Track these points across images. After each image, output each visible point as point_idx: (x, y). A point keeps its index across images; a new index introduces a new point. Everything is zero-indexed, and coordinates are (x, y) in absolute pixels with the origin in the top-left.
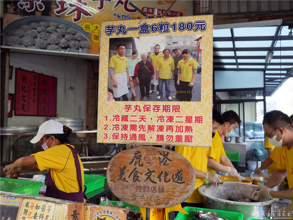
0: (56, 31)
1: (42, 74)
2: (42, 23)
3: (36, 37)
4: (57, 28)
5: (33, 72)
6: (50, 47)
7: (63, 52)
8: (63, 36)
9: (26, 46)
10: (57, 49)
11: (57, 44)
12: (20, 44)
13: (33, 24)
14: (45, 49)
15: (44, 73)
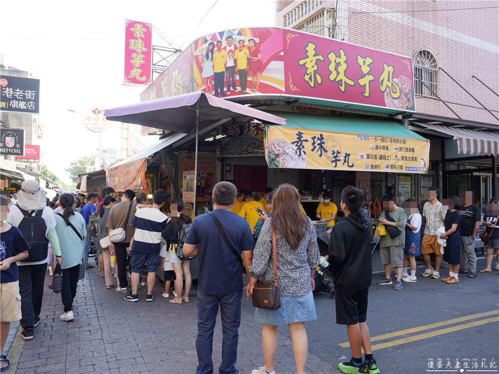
0: (246, 144)
1: (254, 166)
2: (239, 140)
3: (236, 149)
4: (247, 141)
5: (247, 165)
6: (243, 153)
7: (249, 155)
8: (250, 146)
9: (232, 155)
10: (246, 154)
11: (247, 151)
12: (229, 153)
13: (235, 142)
14: (241, 155)
15: (256, 165)
